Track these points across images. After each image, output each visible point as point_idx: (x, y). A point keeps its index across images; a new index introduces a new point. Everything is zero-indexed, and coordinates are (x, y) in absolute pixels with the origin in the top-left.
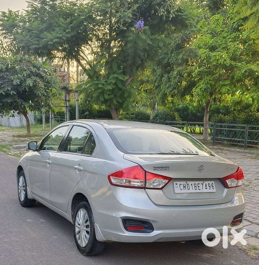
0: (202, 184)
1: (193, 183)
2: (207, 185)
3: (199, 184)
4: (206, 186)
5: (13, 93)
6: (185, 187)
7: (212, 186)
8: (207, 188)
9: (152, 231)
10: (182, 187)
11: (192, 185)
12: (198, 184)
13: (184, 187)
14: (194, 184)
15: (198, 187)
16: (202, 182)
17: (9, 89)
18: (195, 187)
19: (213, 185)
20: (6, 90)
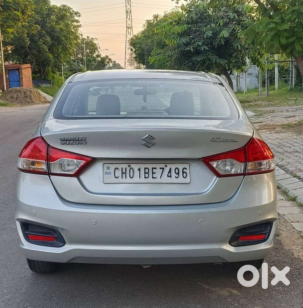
0: (163, 169)
1: (143, 167)
2: (173, 171)
3: (156, 168)
4: (170, 172)
5: (204, 48)
6: (125, 173)
7: (183, 172)
8: (170, 176)
9: (63, 244)
10: (118, 173)
11: (139, 170)
12: (153, 168)
13: (122, 173)
14: (145, 168)
15: (153, 173)
16: (163, 166)
17: (200, 44)
18: (145, 173)
19: (185, 170)
20: (196, 45)
